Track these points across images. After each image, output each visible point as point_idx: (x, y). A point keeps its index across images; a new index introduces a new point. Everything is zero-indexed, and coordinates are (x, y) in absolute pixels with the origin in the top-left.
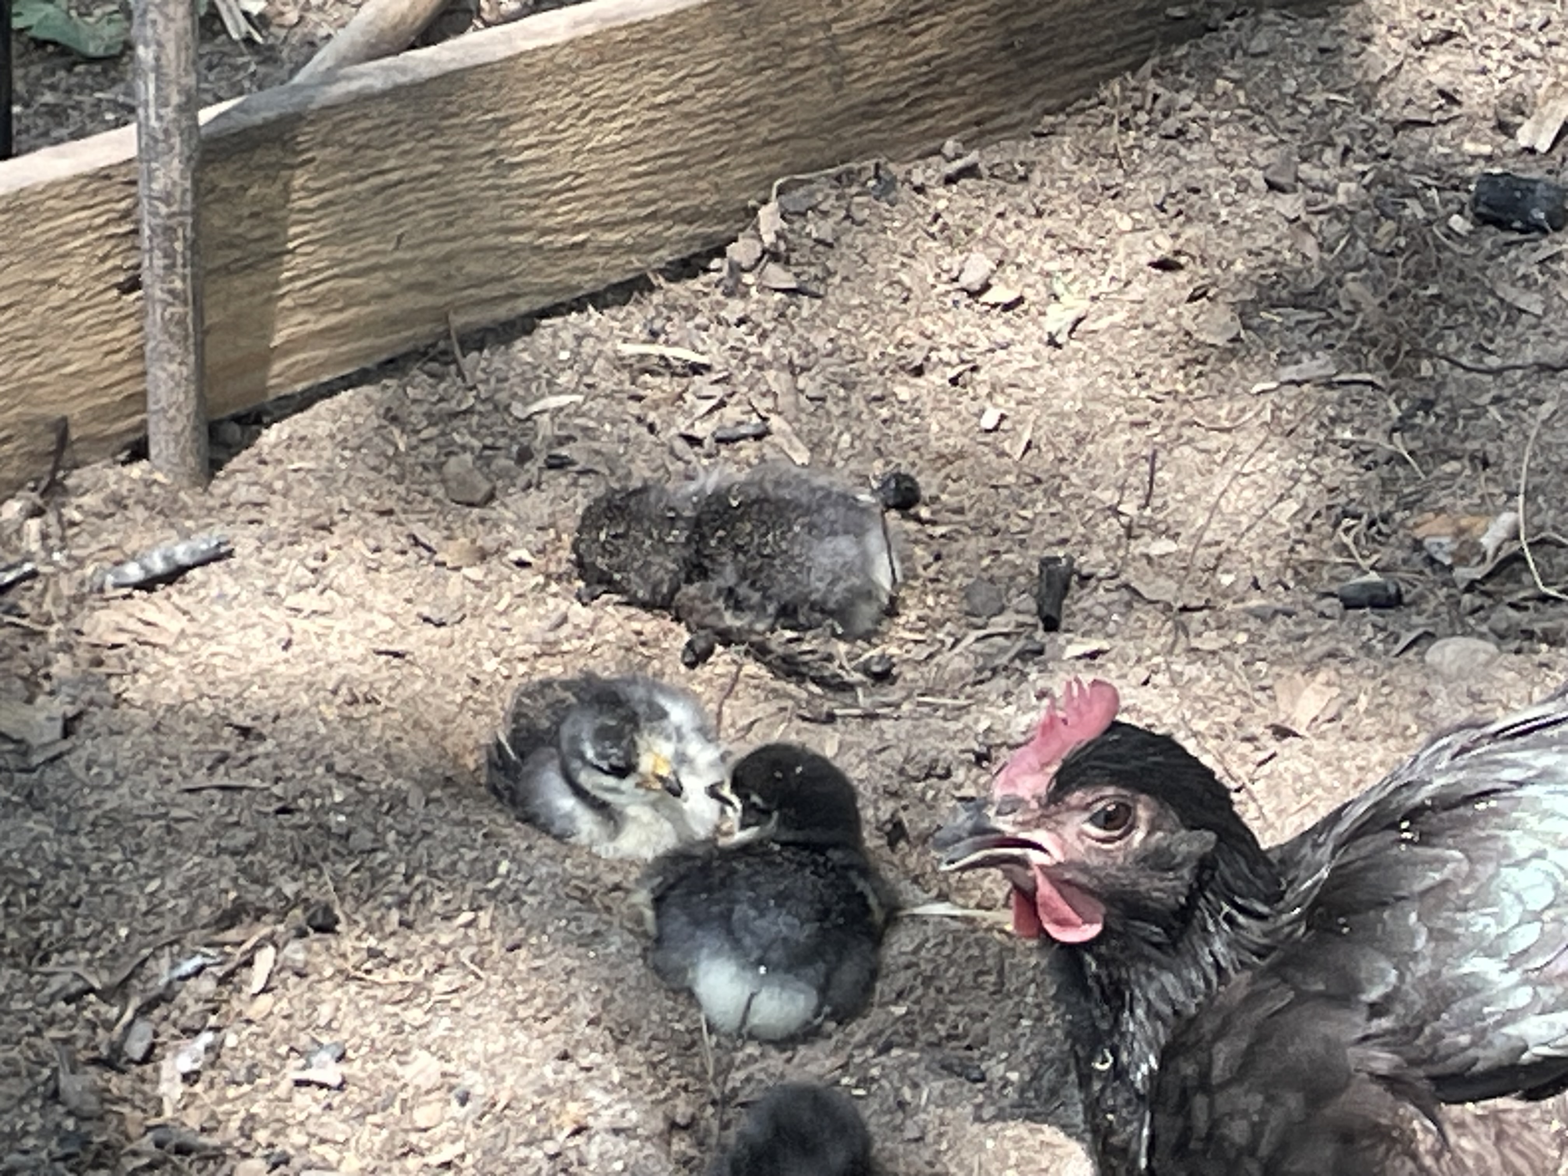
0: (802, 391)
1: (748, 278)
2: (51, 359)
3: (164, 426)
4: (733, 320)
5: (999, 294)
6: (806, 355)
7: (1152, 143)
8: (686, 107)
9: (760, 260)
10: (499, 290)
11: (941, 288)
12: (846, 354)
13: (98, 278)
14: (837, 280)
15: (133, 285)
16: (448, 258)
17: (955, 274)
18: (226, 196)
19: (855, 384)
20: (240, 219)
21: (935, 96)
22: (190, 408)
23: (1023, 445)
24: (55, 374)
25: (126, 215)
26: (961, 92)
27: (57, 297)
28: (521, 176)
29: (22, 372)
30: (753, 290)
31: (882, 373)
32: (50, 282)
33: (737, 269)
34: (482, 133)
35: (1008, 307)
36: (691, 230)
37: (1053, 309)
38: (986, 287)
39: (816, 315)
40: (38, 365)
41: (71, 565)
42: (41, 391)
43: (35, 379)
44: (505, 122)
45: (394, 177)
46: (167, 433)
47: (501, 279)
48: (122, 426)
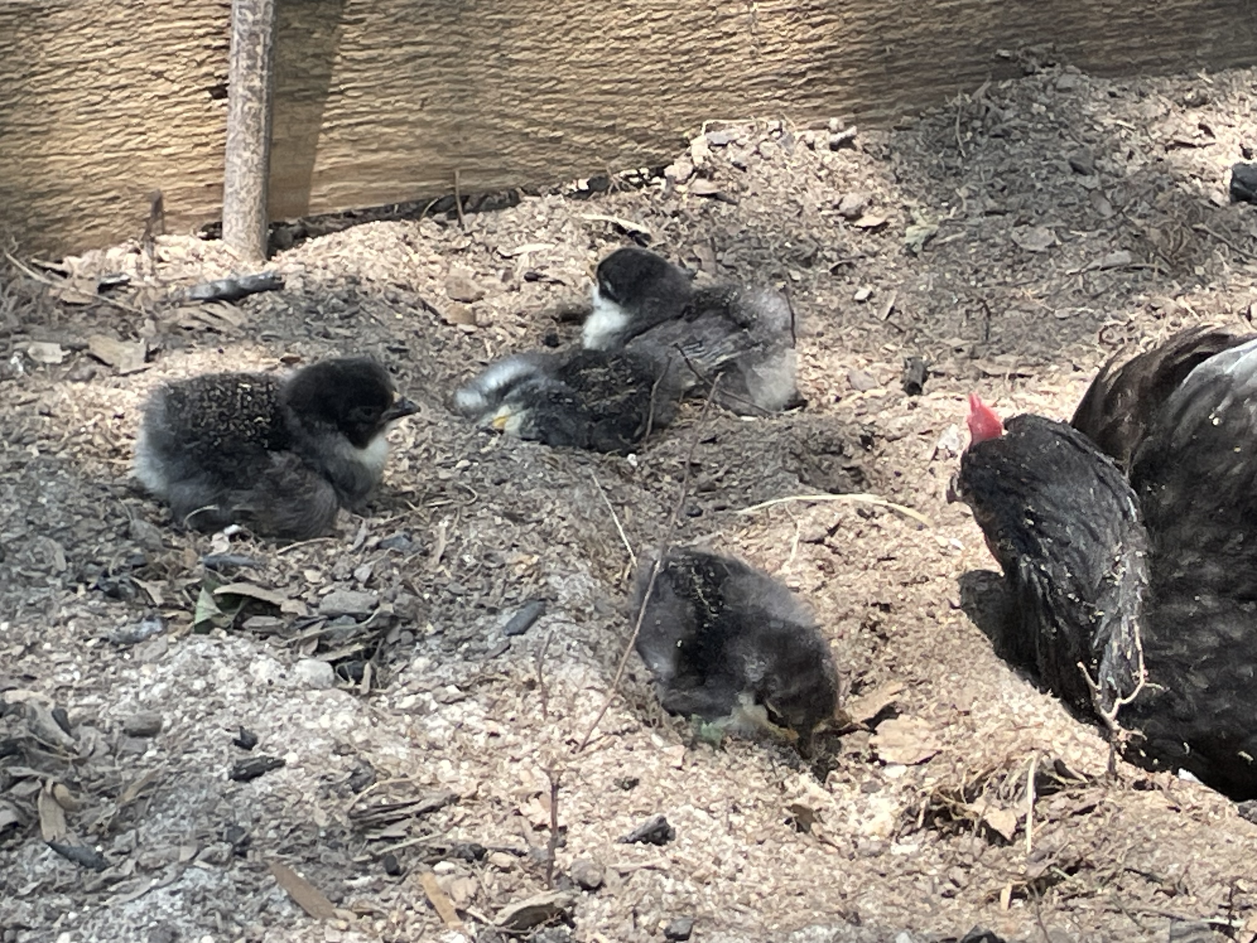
0: (720, 261)
1: (680, 188)
2: (153, 138)
3: (236, 207)
4: (669, 211)
5: (868, 220)
6: (723, 240)
7: (984, 140)
8: (642, 44)
9: (690, 176)
10: (495, 164)
11: (825, 212)
12: (754, 242)
13: (195, 79)
14: (748, 193)
15: (220, 92)
16: (458, 127)
17: (836, 202)
18: (295, 36)
19: (760, 264)
20: (305, 56)
21: (824, 81)
22: (257, 191)
23: (888, 310)
24: (156, 152)
25: (220, 32)
26: (843, 82)
27: (162, 87)
28: (518, 72)
29: (130, 145)
30: (685, 197)
31: (780, 259)
32: (159, 75)
33: (671, 180)
34: (490, 29)
35: (875, 229)
36: (639, 148)
37: (910, 230)
38: (858, 215)
39: (731, 215)
40: (144, 141)
41: (158, 285)
42: (143, 164)
43: (139, 153)
44: (508, 24)
45: (423, 49)
46: (237, 212)
47: (496, 155)
48: (204, 209)
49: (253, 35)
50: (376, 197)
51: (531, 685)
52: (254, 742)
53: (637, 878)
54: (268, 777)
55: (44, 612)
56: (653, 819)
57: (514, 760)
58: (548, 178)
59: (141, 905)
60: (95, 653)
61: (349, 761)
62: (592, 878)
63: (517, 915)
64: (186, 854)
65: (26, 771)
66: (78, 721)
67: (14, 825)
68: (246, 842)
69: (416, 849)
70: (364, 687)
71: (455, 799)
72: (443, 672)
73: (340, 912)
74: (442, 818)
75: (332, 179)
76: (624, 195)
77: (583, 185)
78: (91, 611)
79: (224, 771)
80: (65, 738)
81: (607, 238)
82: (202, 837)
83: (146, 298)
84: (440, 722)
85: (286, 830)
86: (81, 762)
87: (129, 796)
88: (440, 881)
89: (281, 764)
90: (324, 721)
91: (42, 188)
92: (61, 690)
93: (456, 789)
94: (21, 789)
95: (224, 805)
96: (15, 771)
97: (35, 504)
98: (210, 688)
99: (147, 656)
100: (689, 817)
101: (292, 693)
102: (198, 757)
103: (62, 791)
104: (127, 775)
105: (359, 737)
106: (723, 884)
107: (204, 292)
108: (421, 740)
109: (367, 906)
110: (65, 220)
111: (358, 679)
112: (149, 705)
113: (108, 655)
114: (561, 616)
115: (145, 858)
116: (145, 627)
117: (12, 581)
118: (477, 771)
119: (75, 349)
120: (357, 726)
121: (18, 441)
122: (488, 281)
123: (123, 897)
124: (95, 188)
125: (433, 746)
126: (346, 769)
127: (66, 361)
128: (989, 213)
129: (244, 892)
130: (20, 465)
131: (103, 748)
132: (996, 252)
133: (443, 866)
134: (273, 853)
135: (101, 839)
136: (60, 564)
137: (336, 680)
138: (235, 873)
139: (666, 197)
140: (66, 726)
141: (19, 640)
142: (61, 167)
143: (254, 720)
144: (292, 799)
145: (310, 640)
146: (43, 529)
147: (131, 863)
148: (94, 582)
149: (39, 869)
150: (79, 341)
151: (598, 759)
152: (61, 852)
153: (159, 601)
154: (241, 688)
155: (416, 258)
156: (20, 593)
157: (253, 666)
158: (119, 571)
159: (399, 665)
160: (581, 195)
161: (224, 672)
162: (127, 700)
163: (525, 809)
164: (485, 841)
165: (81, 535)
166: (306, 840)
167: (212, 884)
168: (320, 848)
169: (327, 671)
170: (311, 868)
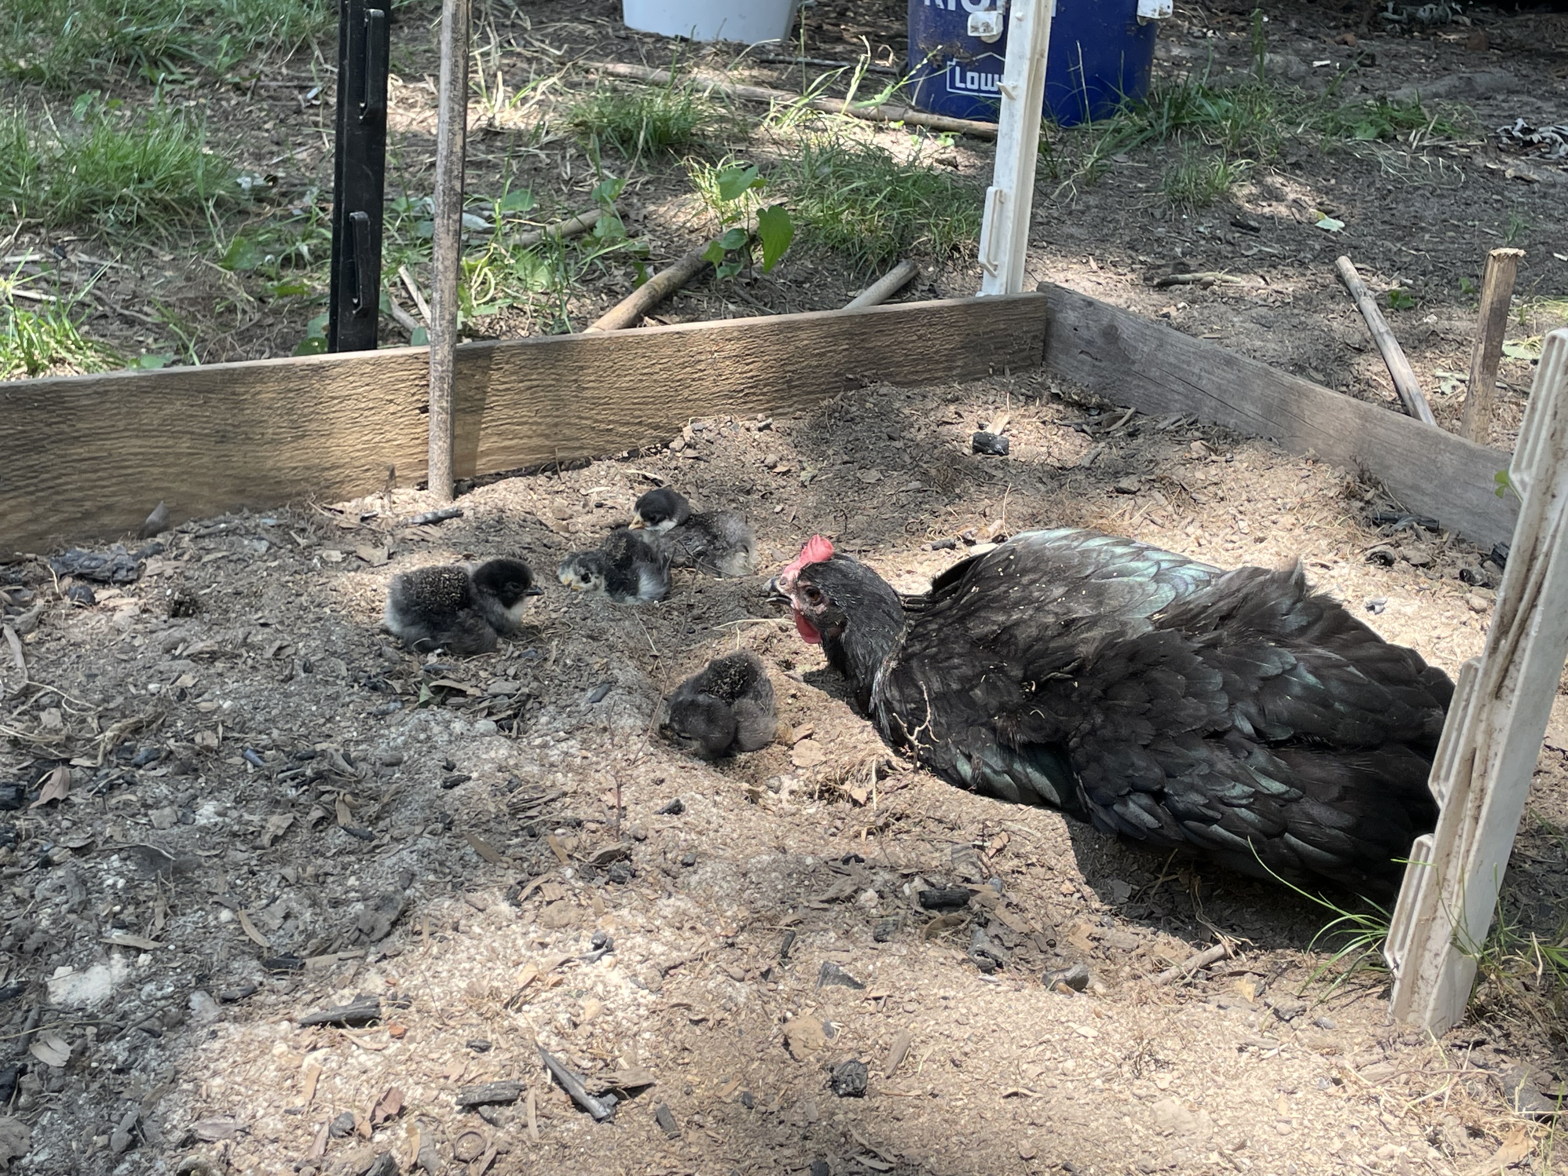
0: (701, 493)
1: (678, 454)
2: (389, 436)
3: (435, 472)
4: (672, 467)
5: (780, 469)
6: (702, 482)
7: (841, 424)
8: (655, 377)
9: (683, 448)
10: (577, 444)
11: (757, 465)
12: (719, 483)
13: (411, 403)
14: (715, 456)
15: (425, 410)
16: (556, 425)
17: (762, 459)
18: (465, 377)
19: (723, 494)
20: (470, 389)
21: (754, 394)
22: (447, 463)
23: (792, 517)
24: (390, 443)
25: (423, 377)
26: (764, 394)
27: (392, 408)
28: (588, 394)
29: (376, 440)
30: (681, 459)
31: (733, 491)
32: (391, 401)
33: (674, 451)
34: (571, 371)
35: (784, 473)
36: (655, 433)
37: (803, 473)
38: (775, 466)
39: (706, 468)
40: (383, 438)
41: (393, 516)
42: (383, 451)
43: (381, 444)
44: (582, 368)
45: (535, 383)
46: (436, 475)
47: (577, 439)
48: (417, 474)
49: (442, 378)
50: (512, 464)
51: (605, 729)
52: (454, 767)
53: (665, 833)
54: (463, 786)
55: (336, 699)
56: (673, 801)
57: (597, 771)
58: (606, 451)
59: (394, 859)
60: (365, 721)
61: (507, 775)
62: (641, 834)
63: (600, 856)
64: (418, 830)
65: (329, 788)
66: (356, 759)
67: (323, 818)
68: (451, 822)
69: (545, 823)
70: (514, 734)
71: (565, 794)
72: (557, 724)
73: (504, 859)
74: (558, 805)
75: (488, 455)
76: (647, 459)
77: (625, 454)
78: (362, 698)
79: (438, 783)
80: (350, 769)
81: (640, 483)
82: (427, 820)
83: (387, 524)
84: (556, 752)
85: (473, 814)
86: (358, 782)
87: (386, 800)
88: (558, 839)
89: (469, 778)
90: (492, 754)
91: (328, 465)
92: (346, 742)
93: (565, 789)
94: (326, 798)
95: (438, 802)
96: (322, 788)
97: (329, 640)
98: (429, 738)
99: (394, 722)
100: (692, 798)
101: (474, 739)
102: (423, 776)
103: (349, 798)
104: (384, 788)
105: (512, 762)
106: (711, 834)
107: (419, 519)
108: (545, 761)
109: (519, 855)
110: (342, 482)
111: (510, 730)
112: (396, 748)
113: (372, 722)
114: (620, 691)
115: (396, 833)
116: (392, 706)
117: (317, 683)
118: (576, 778)
119: (349, 553)
120: (510, 756)
121: (319, 605)
122: (575, 508)
123: (384, 856)
124: (357, 464)
125: (552, 765)
126: (505, 779)
127: (344, 560)
128: (845, 463)
129: (449, 850)
130: (320, 619)
131: (371, 774)
132: (849, 484)
133: (559, 831)
134: (466, 828)
135: (371, 823)
136: (344, 673)
137: (498, 732)
138: (446, 840)
139: (671, 459)
140: (350, 763)
141: (323, 715)
142: (339, 453)
143: (453, 755)
144: (476, 797)
145: (483, 709)
146: (334, 654)
147: (388, 837)
148: (363, 681)
149: (337, 842)
150: (351, 548)
151: (642, 769)
152: (349, 832)
153: (399, 691)
154: (446, 737)
155: (535, 497)
156: (322, 689)
157: (452, 725)
158: (378, 674)
159: (533, 721)
160: (624, 459)
161: (436, 729)
162: (384, 746)
163: (604, 798)
164: (582, 816)
165: (355, 656)
166: (484, 819)
167: (433, 846)
168: (492, 824)
169: (493, 726)
170: (488, 835)
